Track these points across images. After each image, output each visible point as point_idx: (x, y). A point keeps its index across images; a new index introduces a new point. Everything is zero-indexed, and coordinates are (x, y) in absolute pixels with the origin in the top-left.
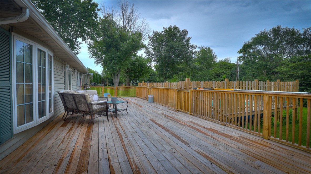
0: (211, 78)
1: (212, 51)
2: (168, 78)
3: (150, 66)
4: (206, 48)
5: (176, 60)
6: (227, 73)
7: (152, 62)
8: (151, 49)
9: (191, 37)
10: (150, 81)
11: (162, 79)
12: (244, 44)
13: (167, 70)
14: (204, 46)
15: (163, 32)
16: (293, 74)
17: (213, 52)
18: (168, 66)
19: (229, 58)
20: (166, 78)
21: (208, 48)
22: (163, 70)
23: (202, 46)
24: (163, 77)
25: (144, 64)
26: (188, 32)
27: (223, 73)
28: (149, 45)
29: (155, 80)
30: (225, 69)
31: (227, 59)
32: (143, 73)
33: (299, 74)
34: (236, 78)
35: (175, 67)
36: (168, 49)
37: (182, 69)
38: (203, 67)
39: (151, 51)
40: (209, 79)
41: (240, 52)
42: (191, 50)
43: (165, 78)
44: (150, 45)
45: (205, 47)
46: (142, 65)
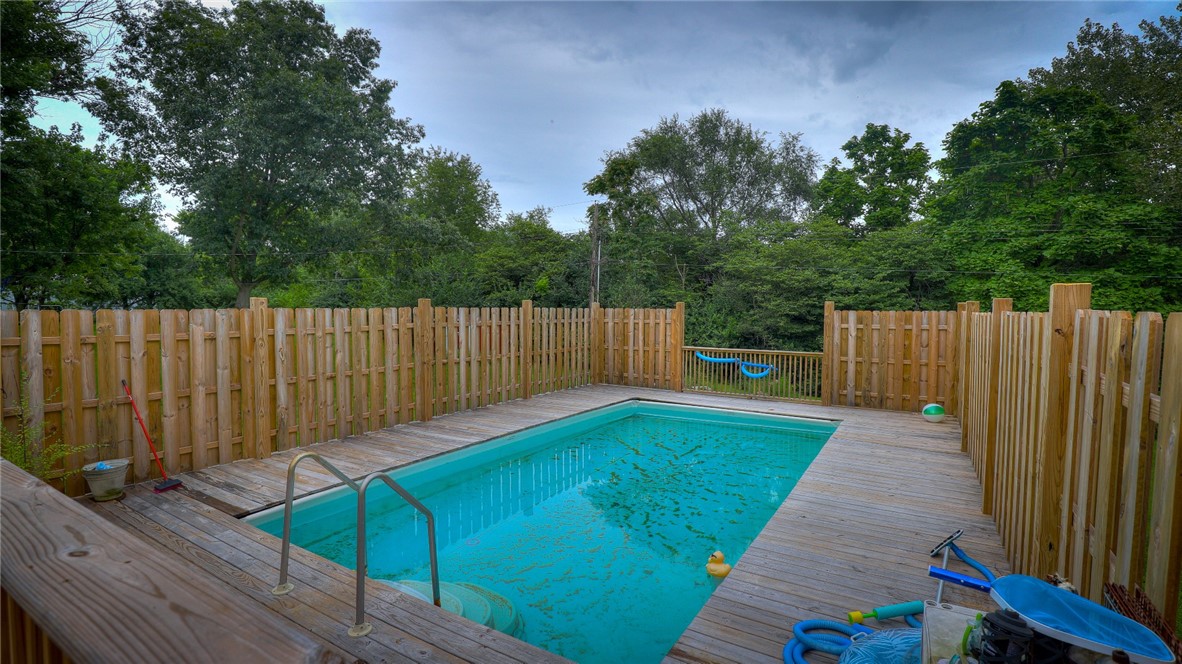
0: (488, 288)
1: (475, 175)
2: (264, 278)
3: (144, 206)
4: (450, 159)
5: (312, 180)
6: (550, 267)
7: (155, 180)
8: (142, 101)
9: (395, 84)
10: (150, 299)
11: (229, 285)
12: (606, 158)
13: (259, 236)
14: (443, 150)
15: (225, 13)
16: (783, 282)
17: (482, 178)
18: (262, 215)
19: (546, 210)
20: (249, 280)
21: (459, 158)
22: (228, 233)
23: (436, 149)
24: (229, 274)
25: (92, 188)
26: (379, 50)
27: (535, 269)
28: (128, 70)
29: (186, 292)
30: (540, 250)
31: (540, 212)
32: (93, 246)
33: (798, 281)
34: (590, 290)
35: (303, 224)
36: (265, 110)
37: (347, 238)
38: (453, 232)
39: (142, 112)
40: (475, 290)
41: (596, 187)
42: (395, 143)
43: (244, 281)
44: (134, 71)
45: (448, 154)
46: (75, 192)
